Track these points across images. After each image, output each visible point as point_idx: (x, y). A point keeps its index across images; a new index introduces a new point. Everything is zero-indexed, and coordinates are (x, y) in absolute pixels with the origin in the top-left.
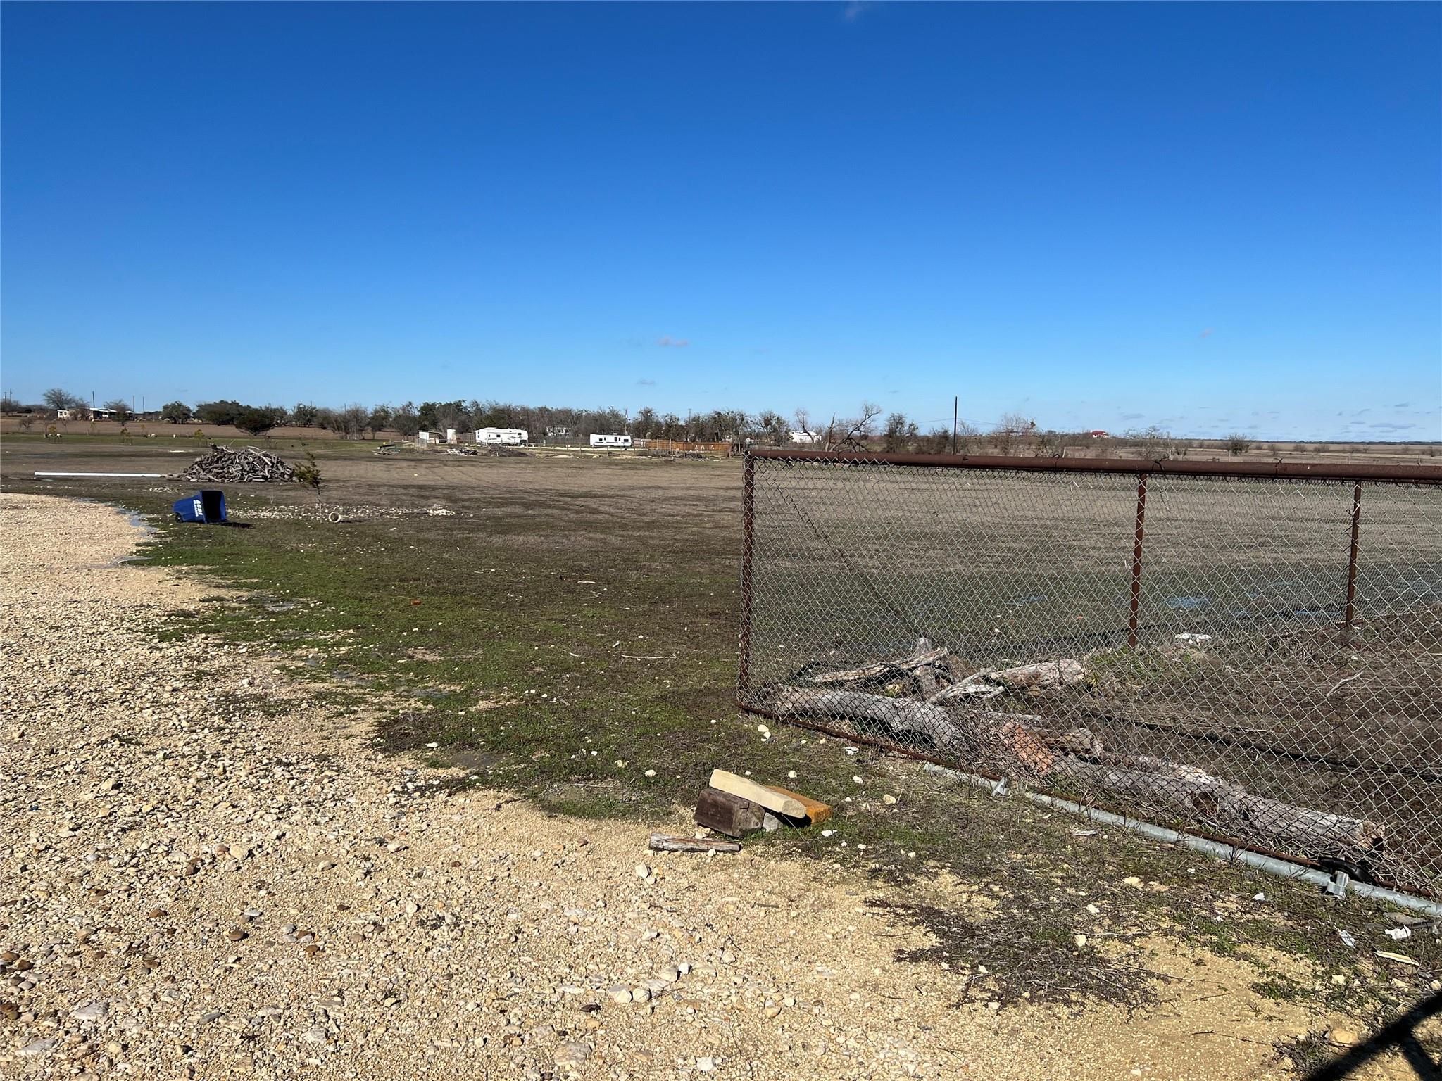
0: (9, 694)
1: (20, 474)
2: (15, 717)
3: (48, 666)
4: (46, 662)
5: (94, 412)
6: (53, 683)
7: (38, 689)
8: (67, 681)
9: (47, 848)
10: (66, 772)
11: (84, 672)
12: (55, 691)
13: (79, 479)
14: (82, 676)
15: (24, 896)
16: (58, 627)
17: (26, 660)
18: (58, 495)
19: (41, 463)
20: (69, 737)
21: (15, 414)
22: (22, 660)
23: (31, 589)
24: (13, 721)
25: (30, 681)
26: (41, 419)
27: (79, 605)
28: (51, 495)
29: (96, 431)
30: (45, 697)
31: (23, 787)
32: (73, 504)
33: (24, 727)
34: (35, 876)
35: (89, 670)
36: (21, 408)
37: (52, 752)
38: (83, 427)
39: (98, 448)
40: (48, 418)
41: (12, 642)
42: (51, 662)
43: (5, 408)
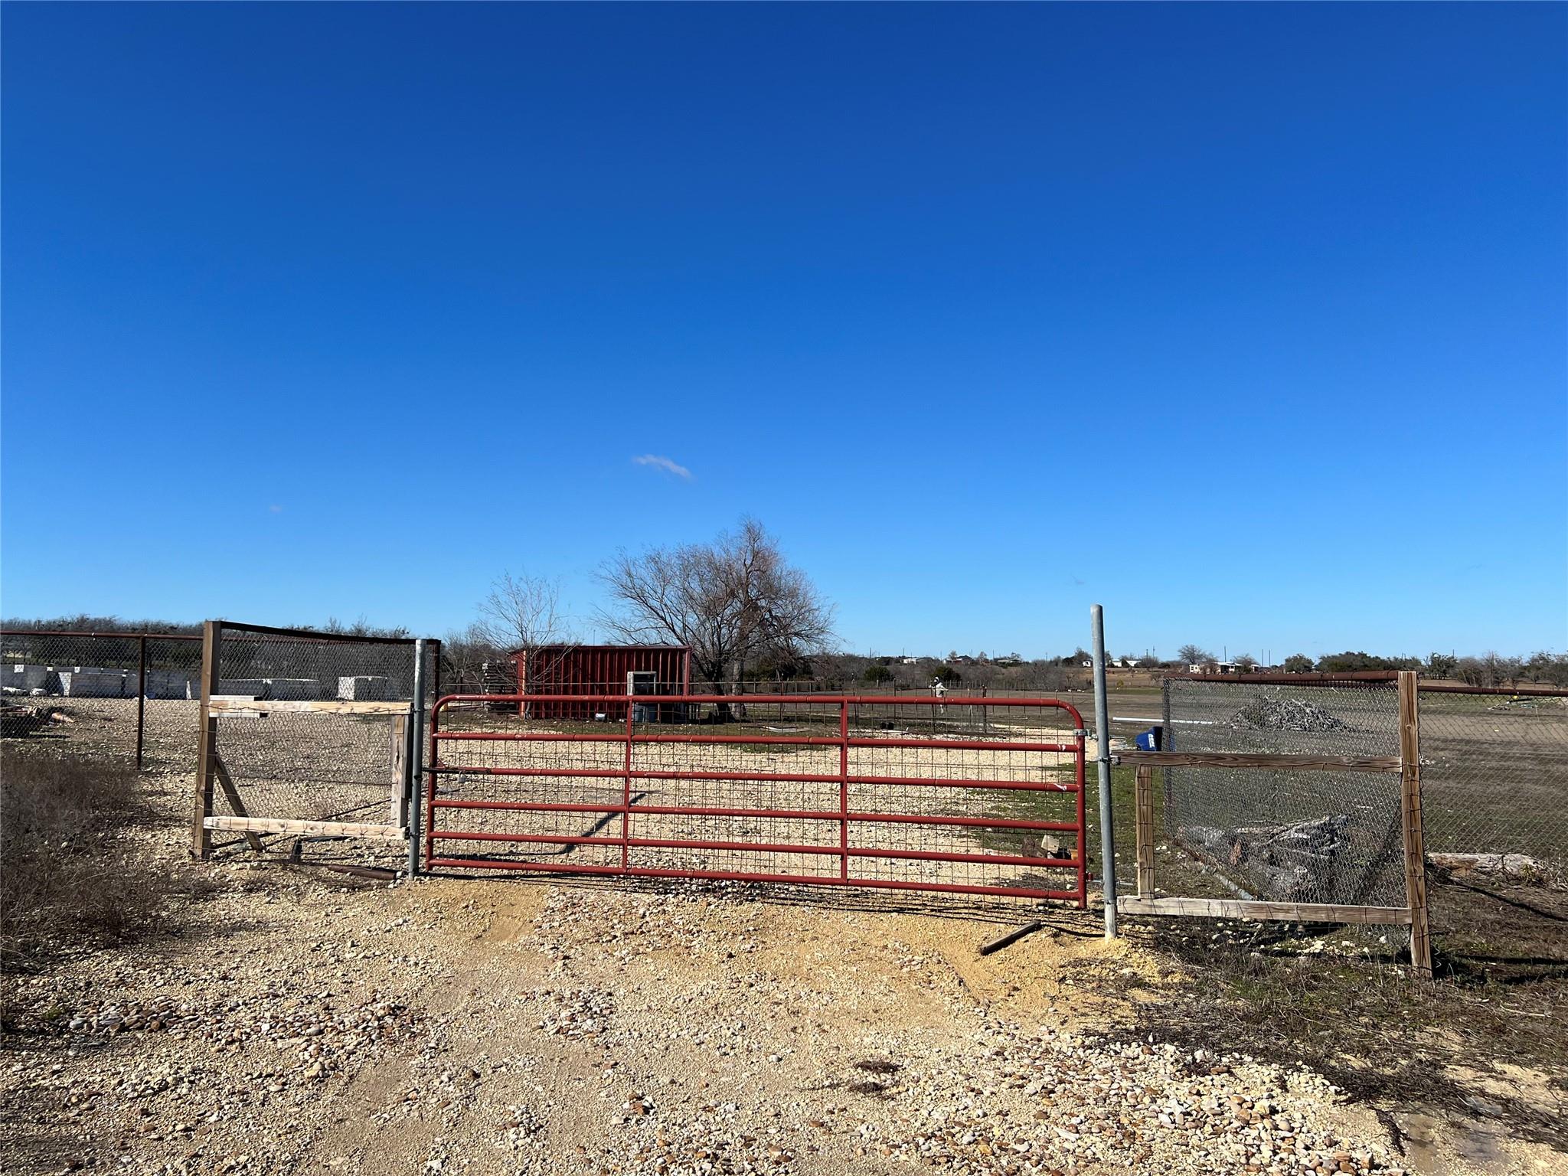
5: (1222, 666)
36: (1158, 664)
40: (1182, 673)
43: (1147, 664)
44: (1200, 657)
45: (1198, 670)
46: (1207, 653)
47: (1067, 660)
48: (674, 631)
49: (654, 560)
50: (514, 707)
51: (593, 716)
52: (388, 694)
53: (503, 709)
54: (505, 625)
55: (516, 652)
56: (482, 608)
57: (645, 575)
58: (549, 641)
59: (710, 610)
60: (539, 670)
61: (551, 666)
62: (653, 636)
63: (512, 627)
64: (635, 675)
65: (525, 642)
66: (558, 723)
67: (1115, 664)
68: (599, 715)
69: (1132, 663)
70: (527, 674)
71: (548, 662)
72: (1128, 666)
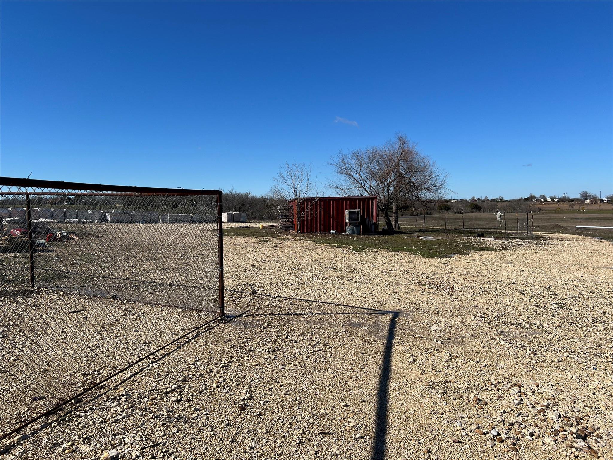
0: (577, 317)
1: (570, 227)
2: (581, 328)
3: (592, 308)
4: (591, 306)
5: (601, 200)
6: (595, 316)
7: (590, 318)
8: (601, 316)
9: (603, 388)
10: (606, 357)
11: (608, 314)
12: (596, 320)
13: (594, 229)
14: (608, 315)
15: (595, 405)
16: (594, 292)
17: (582, 304)
18: (586, 236)
19: (578, 222)
20: (605, 341)
21: (567, 202)
22: (581, 304)
23: (580, 274)
24: (581, 329)
25: (585, 314)
26: (578, 204)
27: (601, 284)
28: (584, 235)
29: (601, 209)
30: (593, 322)
31: (589, 358)
32: (594, 240)
33: (585, 333)
34: (599, 399)
35: (610, 313)
36: (570, 200)
37: (599, 346)
38: (595, 207)
39: (602, 216)
40: (581, 203)
41: (576, 296)
42: (593, 307)
43: (564, 200)
44: (590, 196)
45: (589, 202)
46: (593, 195)
47: (526, 199)
48: (365, 189)
49: (355, 155)
50: (293, 227)
51: (329, 232)
52: (242, 219)
53: (287, 228)
54: (286, 188)
55: (292, 201)
56: (275, 179)
57: (351, 162)
58: (308, 195)
59: (382, 179)
60: (303, 209)
61: (309, 207)
62: (355, 192)
63: (289, 188)
64: (349, 212)
65: (296, 196)
66: (313, 236)
67: (548, 200)
68: (332, 231)
69: (556, 200)
70: (297, 211)
71: (307, 205)
72: (554, 201)
